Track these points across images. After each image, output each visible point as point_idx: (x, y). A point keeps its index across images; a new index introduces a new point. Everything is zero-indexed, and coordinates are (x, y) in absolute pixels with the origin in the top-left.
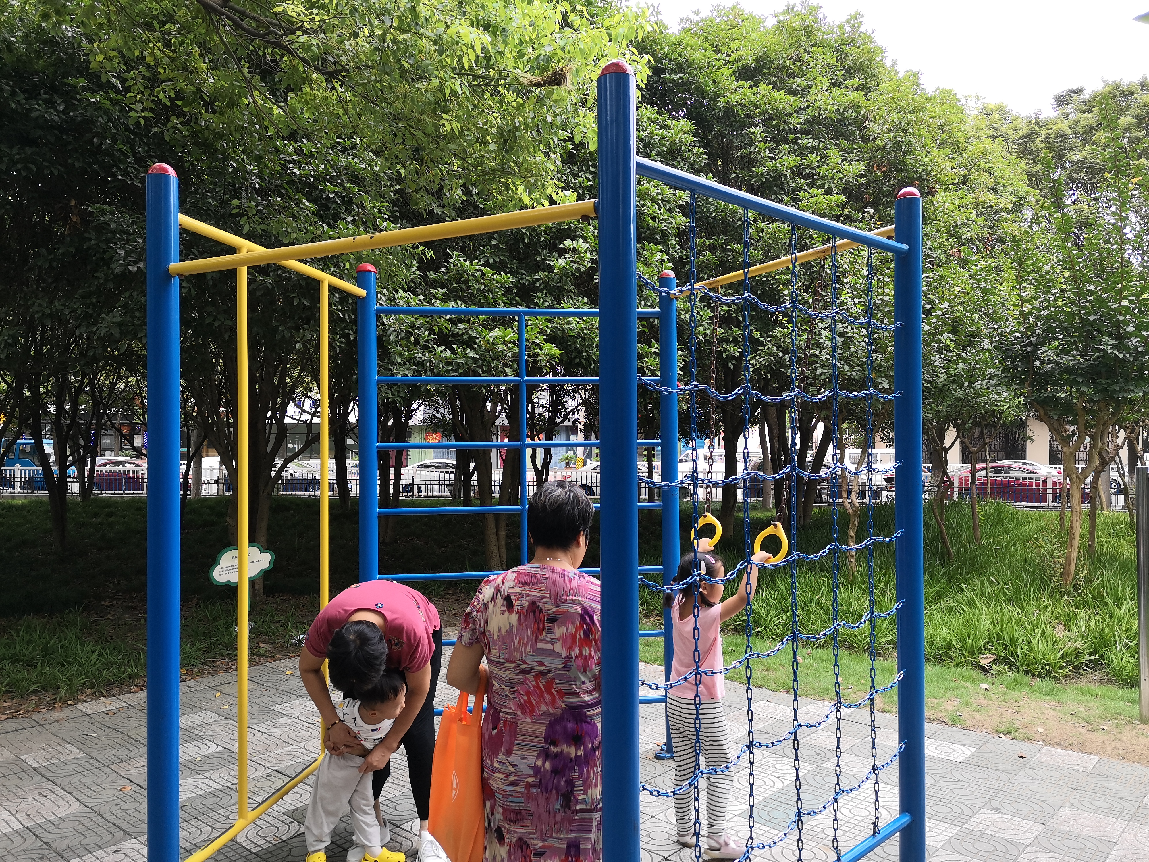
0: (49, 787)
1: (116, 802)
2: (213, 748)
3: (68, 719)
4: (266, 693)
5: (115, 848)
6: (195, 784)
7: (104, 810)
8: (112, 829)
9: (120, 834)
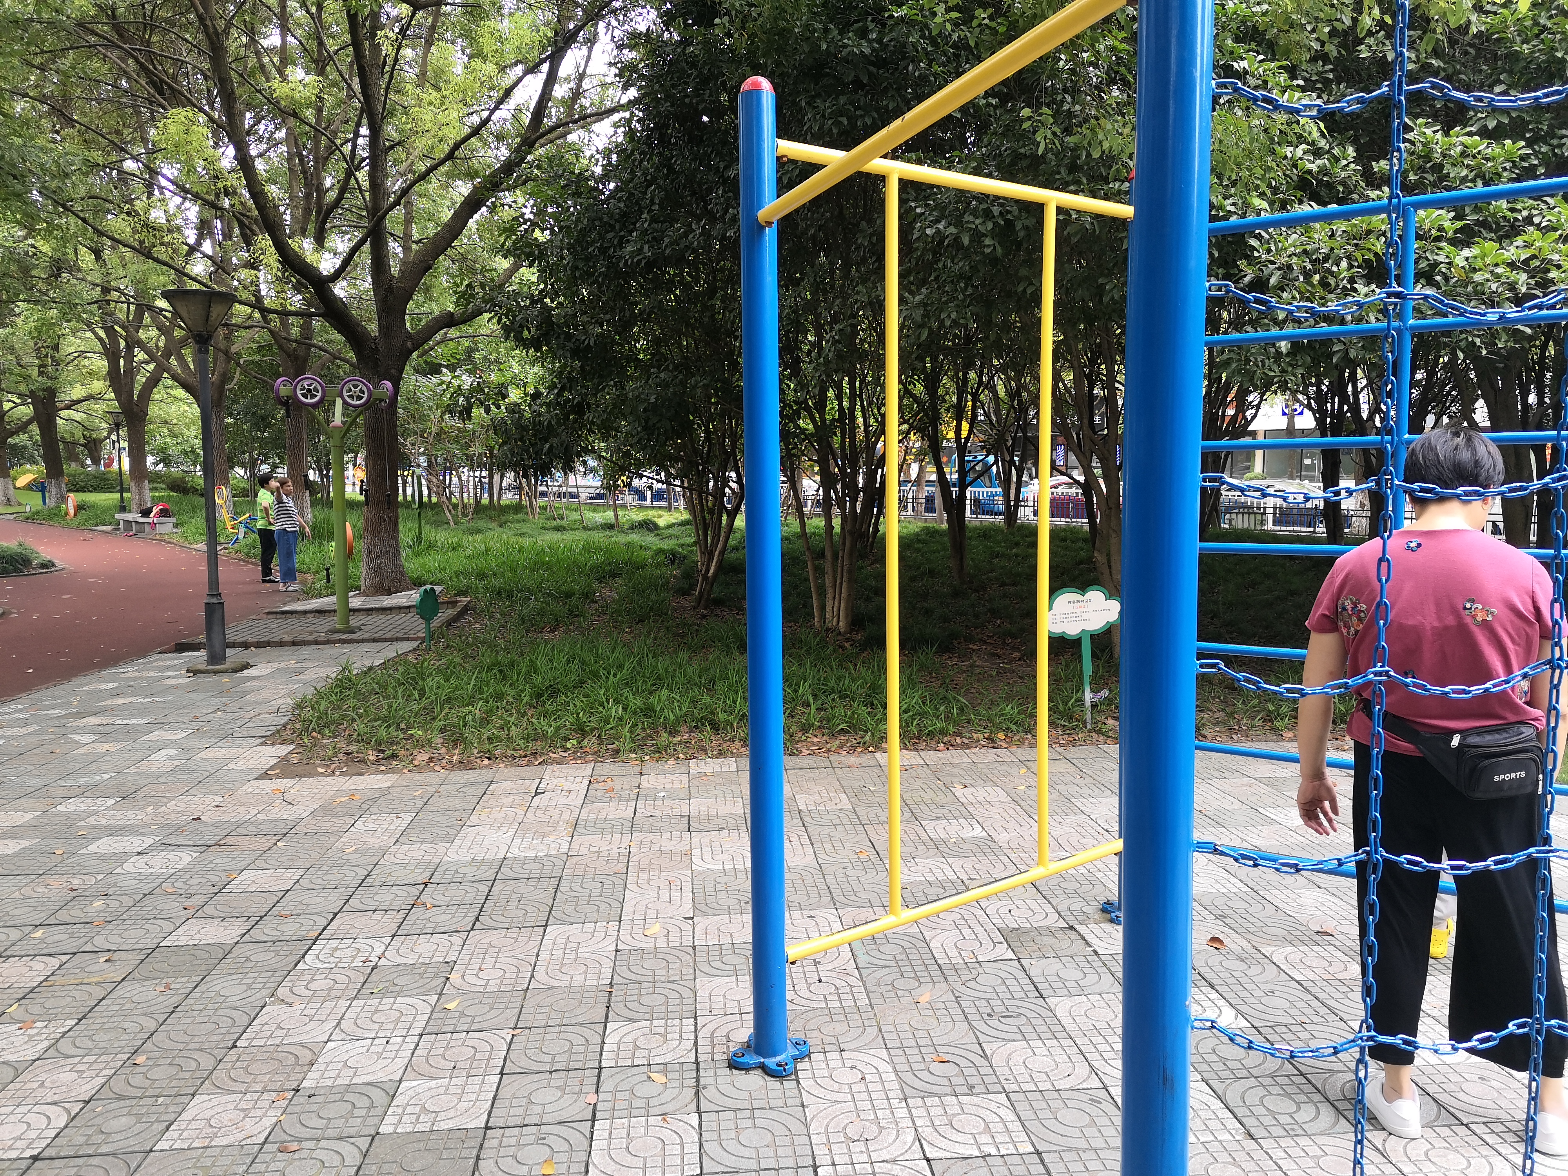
0: (799, 833)
1: (845, 865)
2: (978, 831)
3: (860, 766)
4: (1078, 781)
5: (812, 913)
6: (931, 867)
7: (829, 870)
8: (824, 892)
9: (826, 900)
